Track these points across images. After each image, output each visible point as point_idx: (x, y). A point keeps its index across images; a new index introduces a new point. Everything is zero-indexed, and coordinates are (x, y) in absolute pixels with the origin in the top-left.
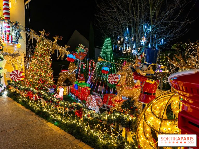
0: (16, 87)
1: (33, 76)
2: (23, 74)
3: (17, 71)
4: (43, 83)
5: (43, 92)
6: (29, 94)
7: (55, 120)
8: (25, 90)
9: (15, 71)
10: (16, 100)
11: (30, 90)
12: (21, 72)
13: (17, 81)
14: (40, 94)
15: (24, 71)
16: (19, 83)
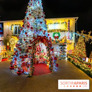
0: (70, 56)
1: (76, 52)
2: (73, 51)
3: (71, 50)
4: (80, 56)
5: (79, 58)
6: (74, 59)
7: (82, 69)
8: (73, 57)
9: (70, 50)
10: (70, 61)
11: (74, 57)
12: (72, 51)
13: (71, 54)
14: (77, 59)
15: (73, 50)
16: (71, 55)
